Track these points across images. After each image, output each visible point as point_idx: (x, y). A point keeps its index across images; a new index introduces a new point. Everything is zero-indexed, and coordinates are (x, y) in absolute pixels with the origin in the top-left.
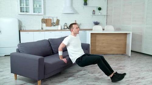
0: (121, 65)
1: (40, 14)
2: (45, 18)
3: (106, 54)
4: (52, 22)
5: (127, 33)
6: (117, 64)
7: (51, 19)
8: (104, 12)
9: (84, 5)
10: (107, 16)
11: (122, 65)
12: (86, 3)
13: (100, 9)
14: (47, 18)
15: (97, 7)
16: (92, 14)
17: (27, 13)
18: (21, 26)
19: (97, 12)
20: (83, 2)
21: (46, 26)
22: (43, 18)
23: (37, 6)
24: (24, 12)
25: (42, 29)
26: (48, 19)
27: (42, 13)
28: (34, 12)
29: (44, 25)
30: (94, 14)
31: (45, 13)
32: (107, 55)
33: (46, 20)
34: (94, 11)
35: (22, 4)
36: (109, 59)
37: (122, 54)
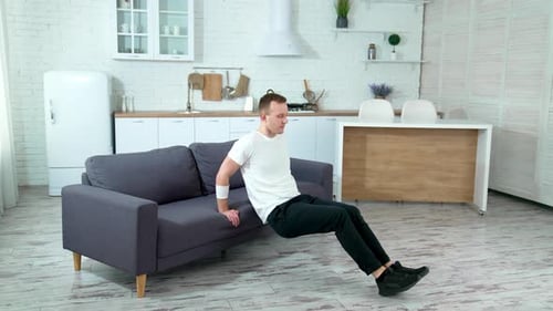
1: (182, 58)
2: (202, 72)
3: (402, 202)
4: (225, 85)
5: (477, 130)
6: (424, 237)
7: (220, 77)
8: (409, 49)
9: (338, 26)
10: (422, 64)
11: (443, 242)
12: (343, 20)
13: (394, 40)
14: (207, 72)
15: (385, 34)
16: (365, 58)
17: (141, 56)
18: (122, 99)
19: (385, 50)
20: (334, 16)
21: (204, 98)
22: (193, 71)
23: (171, 33)
24: (130, 51)
25: (189, 108)
26: (210, 75)
27: (190, 56)
28: (164, 51)
29: (198, 94)
30: (374, 58)
31: (199, 55)
32: (405, 206)
33: (204, 77)
34: (372, 47)
35: (125, 26)
36: (405, 219)
37: (463, 204)
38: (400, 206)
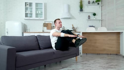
0: (112, 64)
1: (41, 18)
2: (46, 23)
3: (99, 54)
4: (52, 26)
5: (120, 32)
7: (51, 24)
8: (98, 17)
9: (80, 11)
10: (102, 20)
11: (114, 64)
13: (94, 14)
14: (48, 22)
15: (92, 13)
16: (87, 19)
17: (31, 18)
18: (26, 29)
19: (92, 17)
20: (79, 9)
21: (47, 29)
22: (44, 22)
23: (39, 13)
24: (28, 17)
25: (43, 31)
26: (49, 23)
27: (43, 18)
28: (37, 17)
30: (90, 19)
31: (46, 18)
33: (47, 24)
34: (89, 16)
35: (27, 11)
36: (101, 58)
38: (99, 55)
